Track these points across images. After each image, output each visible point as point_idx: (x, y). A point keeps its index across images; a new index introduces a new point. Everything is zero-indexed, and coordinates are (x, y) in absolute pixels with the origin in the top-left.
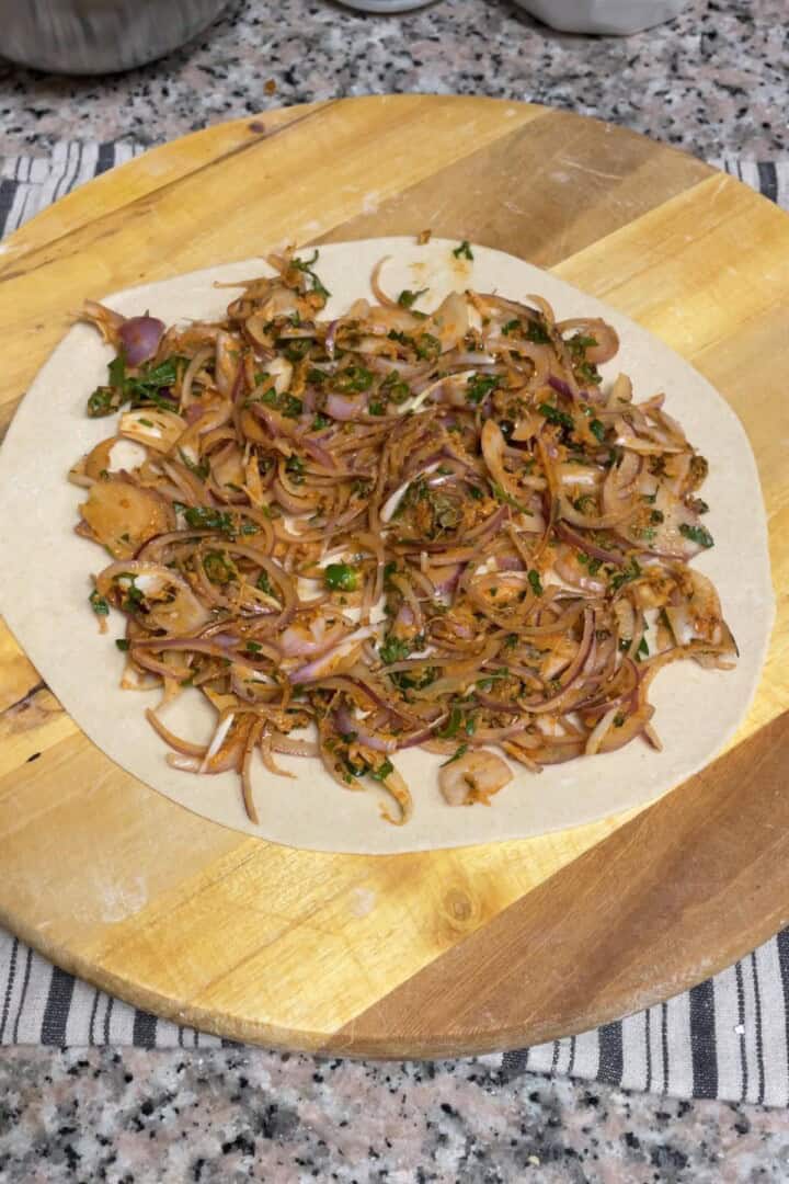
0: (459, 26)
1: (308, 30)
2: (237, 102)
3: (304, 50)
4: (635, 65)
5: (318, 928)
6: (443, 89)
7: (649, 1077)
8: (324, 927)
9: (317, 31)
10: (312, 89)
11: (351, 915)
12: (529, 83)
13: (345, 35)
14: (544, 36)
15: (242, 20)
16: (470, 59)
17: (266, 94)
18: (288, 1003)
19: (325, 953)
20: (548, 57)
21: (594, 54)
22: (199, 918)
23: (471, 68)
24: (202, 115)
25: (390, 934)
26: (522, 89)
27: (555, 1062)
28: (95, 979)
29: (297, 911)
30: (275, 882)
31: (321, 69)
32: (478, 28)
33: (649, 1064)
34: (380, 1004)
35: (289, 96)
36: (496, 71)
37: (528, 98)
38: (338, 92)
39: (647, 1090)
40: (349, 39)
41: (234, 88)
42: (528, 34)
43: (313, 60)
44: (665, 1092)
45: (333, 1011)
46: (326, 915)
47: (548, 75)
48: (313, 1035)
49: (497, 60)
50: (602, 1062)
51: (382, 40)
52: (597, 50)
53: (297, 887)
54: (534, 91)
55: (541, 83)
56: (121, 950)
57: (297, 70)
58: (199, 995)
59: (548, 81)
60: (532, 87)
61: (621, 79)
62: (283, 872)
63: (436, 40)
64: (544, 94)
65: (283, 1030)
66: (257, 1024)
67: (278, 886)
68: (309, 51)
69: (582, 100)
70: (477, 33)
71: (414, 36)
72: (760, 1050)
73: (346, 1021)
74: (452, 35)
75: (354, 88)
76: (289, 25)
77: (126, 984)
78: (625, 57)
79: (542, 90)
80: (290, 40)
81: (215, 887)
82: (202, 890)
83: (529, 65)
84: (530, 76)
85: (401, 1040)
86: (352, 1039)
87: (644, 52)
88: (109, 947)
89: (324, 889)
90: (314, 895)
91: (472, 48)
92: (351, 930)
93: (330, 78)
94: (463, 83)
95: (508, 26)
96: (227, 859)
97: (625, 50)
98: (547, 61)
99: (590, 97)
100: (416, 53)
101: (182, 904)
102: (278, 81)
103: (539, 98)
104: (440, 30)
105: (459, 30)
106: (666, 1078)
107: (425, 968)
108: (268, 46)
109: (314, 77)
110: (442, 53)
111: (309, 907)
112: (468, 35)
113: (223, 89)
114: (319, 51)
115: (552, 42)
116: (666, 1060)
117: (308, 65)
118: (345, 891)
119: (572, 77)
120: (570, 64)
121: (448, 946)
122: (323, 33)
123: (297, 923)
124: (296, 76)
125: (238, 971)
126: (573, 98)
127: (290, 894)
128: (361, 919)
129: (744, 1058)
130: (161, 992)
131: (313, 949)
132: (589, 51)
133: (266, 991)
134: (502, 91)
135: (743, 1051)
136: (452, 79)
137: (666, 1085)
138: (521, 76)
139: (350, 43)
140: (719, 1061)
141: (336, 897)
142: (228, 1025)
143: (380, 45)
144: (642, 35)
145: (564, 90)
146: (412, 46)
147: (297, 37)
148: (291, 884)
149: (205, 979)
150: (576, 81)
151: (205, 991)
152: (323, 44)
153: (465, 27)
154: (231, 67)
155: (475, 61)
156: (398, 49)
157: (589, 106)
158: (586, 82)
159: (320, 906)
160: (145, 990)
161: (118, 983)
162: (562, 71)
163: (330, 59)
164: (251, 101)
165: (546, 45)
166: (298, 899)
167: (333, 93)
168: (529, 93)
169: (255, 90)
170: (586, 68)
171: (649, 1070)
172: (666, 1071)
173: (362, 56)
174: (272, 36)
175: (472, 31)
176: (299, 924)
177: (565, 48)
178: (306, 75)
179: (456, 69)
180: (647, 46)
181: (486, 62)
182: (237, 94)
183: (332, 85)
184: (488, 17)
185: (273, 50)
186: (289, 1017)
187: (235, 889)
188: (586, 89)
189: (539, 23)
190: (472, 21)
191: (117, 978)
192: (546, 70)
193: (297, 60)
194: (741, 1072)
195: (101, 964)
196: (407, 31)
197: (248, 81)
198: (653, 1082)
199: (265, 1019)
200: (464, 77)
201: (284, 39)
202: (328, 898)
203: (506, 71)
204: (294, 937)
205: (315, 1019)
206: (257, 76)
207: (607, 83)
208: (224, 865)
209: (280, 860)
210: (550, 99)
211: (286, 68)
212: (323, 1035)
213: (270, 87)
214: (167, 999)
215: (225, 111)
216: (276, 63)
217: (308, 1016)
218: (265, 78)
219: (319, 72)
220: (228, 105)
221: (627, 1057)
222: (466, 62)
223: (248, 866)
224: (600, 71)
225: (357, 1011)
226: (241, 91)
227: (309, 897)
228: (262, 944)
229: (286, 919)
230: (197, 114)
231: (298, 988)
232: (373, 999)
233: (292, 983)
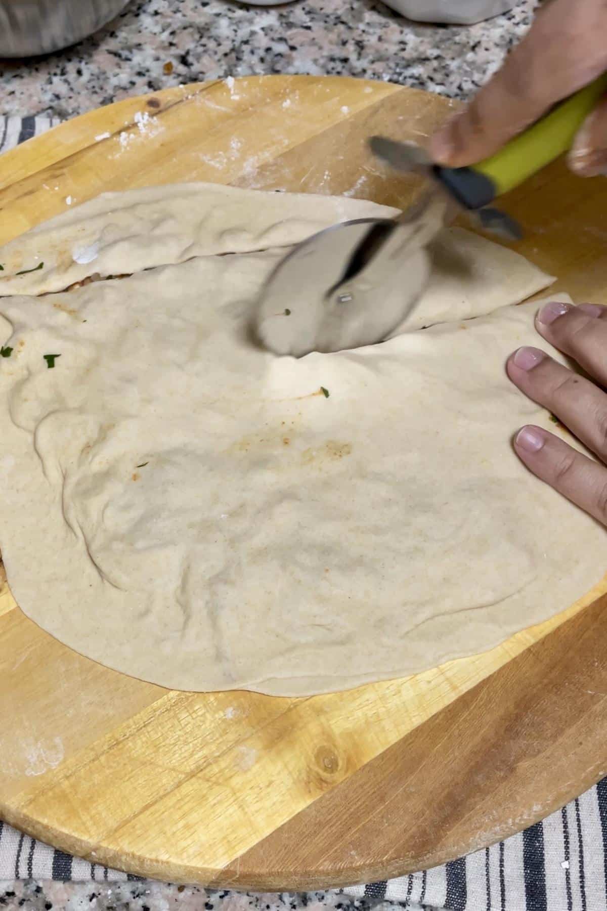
0: (328, 16)
1: (200, 20)
2: (140, 81)
3: (197, 36)
4: (477, 49)
5: (208, 780)
6: (315, 70)
7: (488, 905)
8: (214, 779)
9: (208, 21)
10: (204, 70)
11: (236, 768)
12: (387, 65)
13: (231, 24)
14: (400, 25)
15: (144, 12)
16: (337, 44)
17: (165, 74)
18: (183, 844)
19: (215, 801)
20: (403, 43)
21: (442, 41)
22: (108, 772)
23: (339, 52)
24: (110, 92)
25: (268, 786)
26: (381, 71)
27: (409, 892)
28: (20, 824)
29: (190, 766)
30: (173, 742)
31: (211, 52)
32: (344, 19)
33: (488, 894)
34: (261, 844)
35: (185, 76)
36: (360, 54)
37: (386, 77)
38: (226, 72)
40: (235, 27)
41: (137, 69)
42: (387, 23)
43: (204, 45)
45: (221, 851)
46: (215, 769)
47: (403, 58)
48: (205, 870)
49: (360, 45)
50: (449, 893)
51: (263, 29)
52: (444, 37)
53: (191, 745)
54: (391, 72)
55: (397, 65)
56: (42, 799)
57: (191, 53)
58: (108, 837)
59: (404, 63)
60: (390, 68)
61: (465, 61)
62: (179, 733)
63: (308, 28)
64: (400, 74)
65: (180, 866)
66: (157, 861)
67: (175, 744)
68: (201, 37)
69: (431, 79)
70: (343, 23)
71: (290, 25)
72: (582, 882)
73: (233, 858)
74: (322, 24)
75: (239, 69)
76: (184, 16)
77: (46, 827)
78: (468, 43)
79: (398, 70)
80: (185, 28)
81: (121, 746)
82: (110, 748)
84: (388, 59)
85: (279, 874)
86: (238, 873)
87: (484, 39)
88: (32, 796)
89: (214, 747)
90: (205, 752)
91: (339, 36)
92: (237, 781)
93: (219, 60)
94: (331, 65)
95: (370, 16)
96: (131, 721)
97: (468, 37)
98: (402, 46)
99: (438, 77)
100: (291, 39)
101: (93, 760)
102: (175, 63)
103: (395, 77)
104: (312, 19)
105: (328, 19)
107: (299, 814)
108: (166, 33)
109: (205, 60)
110: (314, 39)
111: (201, 763)
112: (335, 24)
113: (128, 70)
114: (210, 38)
115: (407, 30)
116: (503, 891)
117: (200, 49)
118: (230, 749)
119: (424, 60)
120: (421, 49)
121: (318, 795)
122: (214, 22)
123: (192, 775)
124: (190, 59)
125: (142, 816)
126: (425, 76)
127: (186, 751)
128: (245, 772)
129: (569, 888)
130: (75, 835)
131: (204, 797)
132: (437, 38)
133: (164, 833)
134: (364, 71)
135: (568, 883)
136: (322, 61)
138: (380, 58)
139: (235, 31)
140: (548, 891)
141: (223, 754)
142: (133, 863)
143: (261, 33)
144: (483, 24)
145: (418, 70)
146: (288, 34)
147: (191, 26)
148: (186, 743)
149: (112, 823)
150: (427, 63)
151: (113, 834)
152: (214, 32)
153: (332, 17)
154: (135, 51)
155: (341, 46)
156: (277, 36)
157: (438, 84)
158: (435, 63)
159: (210, 761)
160: (63, 833)
161: (38, 827)
162: (415, 55)
163: (219, 45)
164: (151, 79)
165: (402, 32)
166: (192, 755)
167: (222, 73)
168: (388, 73)
169: (156, 71)
170: (436, 52)
171: (489, 899)
172: (503, 900)
173: (246, 42)
174: (169, 25)
175: (339, 21)
176: (192, 777)
177: (417, 35)
178: (198, 58)
179: (325, 53)
180: (486, 32)
181: (351, 47)
182: (140, 74)
183: (221, 66)
184: (352, 9)
185: (172, 37)
186: (185, 855)
187: (138, 747)
188: (435, 70)
189: (395, 14)
190: (339, 12)
191: (38, 823)
192: (403, 54)
193: (191, 46)
194: (567, 902)
195: (25, 811)
196: (284, 20)
197: (149, 63)
198: (492, 909)
199: (164, 857)
200: (332, 59)
201: (178, 28)
202: (217, 754)
203: (368, 55)
204: (188, 788)
205: (207, 857)
206: (157, 59)
207: (453, 65)
208: (128, 727)
209: (176, 722)
210: (405, 78)
211: (183, 53)
212: (214, 870)
213: (168, 68)
214: (81, 841)
215: (130, 88)
216: (173, 48)
217: (200, 854)
218: (164, 60)
219: (210, 55)
220: (133, 83)
221: (470, 888)
222: (334, 47)
223: (149, 729)
224: (447, 55)
225: (241, 850)
226: (143, 71)
227: (200, 754)
228: (161, 793)
229: (181, 772)
230: (106, 91)
231: (192, 830)
232: (254, 841)
233: (187, 827)
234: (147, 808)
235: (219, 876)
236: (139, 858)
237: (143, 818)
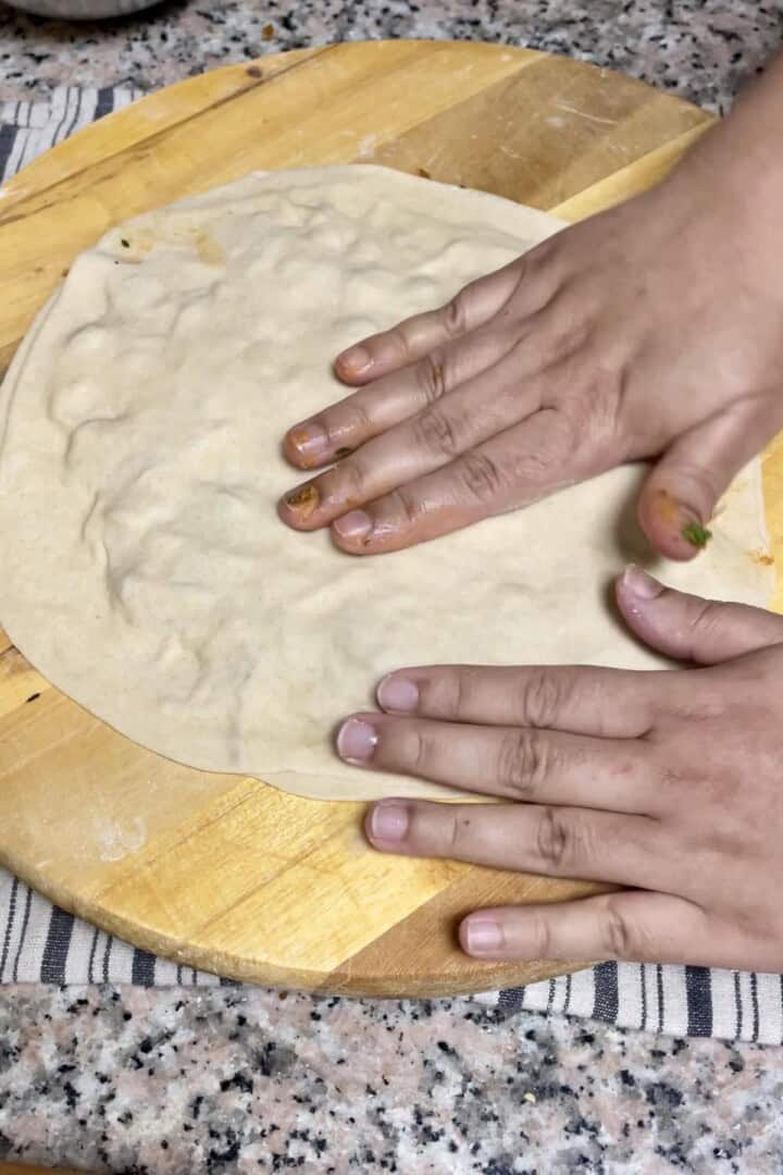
2: (235, 47)
4: (631, 10)
5: (314, 868)
6: (439, 34)
7: (644, 1015)
8: (320, 866)
10: (310, 34)
12: (525, 28)
16: (467, 4)
17: (264, 39)
18: (285, 942)
19: (323, 892)
20: (543, 2)
22: (197, 857)
23: (467, 14)
24: (200, 59)
25: (385, 874)
26: (518, 35)
27: (551, 1000)
28: (94, 918)
29: (293, 850)
30: (273, 822)
31: (318, 14)
33: (644, 1002)
34: (377, 943)
35: (288, 42)
36: (493, 16)
37: (524, 43)
38: (335, 36)
39: (642, 1028)
41: (232, 34)
43: (310, 7)
44: (660, 1030)
45: (330, 950)
46: (323, 854)
47: (544, 21)
48: (310, 973)
49: (494, 5)
50: (598, 1000)
53: (295, 826)
55: (537, 29)
56: (120, 889)
57: (295, 14)
58: (198, 933)
59: (545, 26)
60: (528, 32)
61: (617, 24)
62: (283, 812)
64: (540, 39)
65: (281, 968)
66: (254, 962)
67: (276, 825)
69: (577, 45)
72: (754, 988)
73: (343, 960)
75: (351, 33)
77: (124, 922)
78: (619, 3)
79: (538, 34)
81: (213, 826)
82: (200, 829)
83: (525, 10)
84: (525, 22)
85: (397, 978)
86: (350, 976)
88: (108, 886)
89: (321, 829)
90: (311, 834)
92: (348, 869)
93: (327, 23)
94: (460, 28)
96: (225, 798)
98: (542, 8)
99: (585, 43)
101: (180, 844)
102: (276, 26)
103: (535, 43)
106: (661, 1016)
107: (421, 908)
109: (312, 22)
111: (306, 847)
113: (221, 34)
116: (661, 998)
117: (306, 10)
118: (341, 830)
119: (568, 23)
120: (566, 9)
121: (443, 885)
123: (296, 861)
124: (294, 21)
125: (236, 910)
126: (569, 42)
127: (288, 833)
128: (358, 857)
129: (738, 996)
130: (159, 931)
131: (310, 888)
133: (263, 930)
134: (498, 36)
135: (738, 990)
136: (448, 24)
137: (661, 1023)
138: (517, 20)
140: (714, 999)
141: (333, 836)
142: (226, 964)
145: (560, 35)
148: (289, 823)
149: (202, 918)
150: (572, 26)
151: (203, 930)
154: (229, 12)
155: (471, 7)
157: (585, 51)
158: (581, 27)
159: (318, 845)
160: (142, 929)
161: (117, 922)
162: (558, 16)
163: (328, 4)
164: (249, 46)
166: (296, 837)
167: (331, 38)
168: (526, 38)
169: (254, 36)
170: (581, 14)
171: (644, 1008)
172: (661, 1009)
173: (359, 2)
176: (296, 863)
178: (304, 20)
179: (452, 14)
181: (483, 8)
182: (235, 39)
183: (330, 30)
186: (287, 955)
187: (232, 829)
188: (581, 35)
191: (115, 917)
192: (544, 15)
193: (294, 6)
194: (736, 1010)
195: (100, 903)
197: (246, 26)
198: (648, 1020)
199: (262, 957)
200: (461, 22)
202: (325, 837)
203: (503, 16)
204: (291, 876)
205: (313, 958)
206: (255, 21)
207: (603, 28)
208: (222, 804)
210: (546, 44)
211: (284, 13)
212: (321, 973)
213: (268, 32)
214: (165, 938)
215: (223, 56)
216: (274, 8)
217: (307, 955)
218: (262, 23)
219: (317, 18)
220: (226, 50)
221: (622, 995)
222: (462, 7)
223: (246, 806)
224: (595, 16)
225: (353, 950)
226: (239, 35)
227: (306, 836)
228: (260, 882)
229: (284, 858)
230: (195, 58)
231: (295, 927)
232: (368, 939)
233: (289, 922)
234: (242, 900)
235: (327, 981)
236: (234, 958)
237: (239, 912)
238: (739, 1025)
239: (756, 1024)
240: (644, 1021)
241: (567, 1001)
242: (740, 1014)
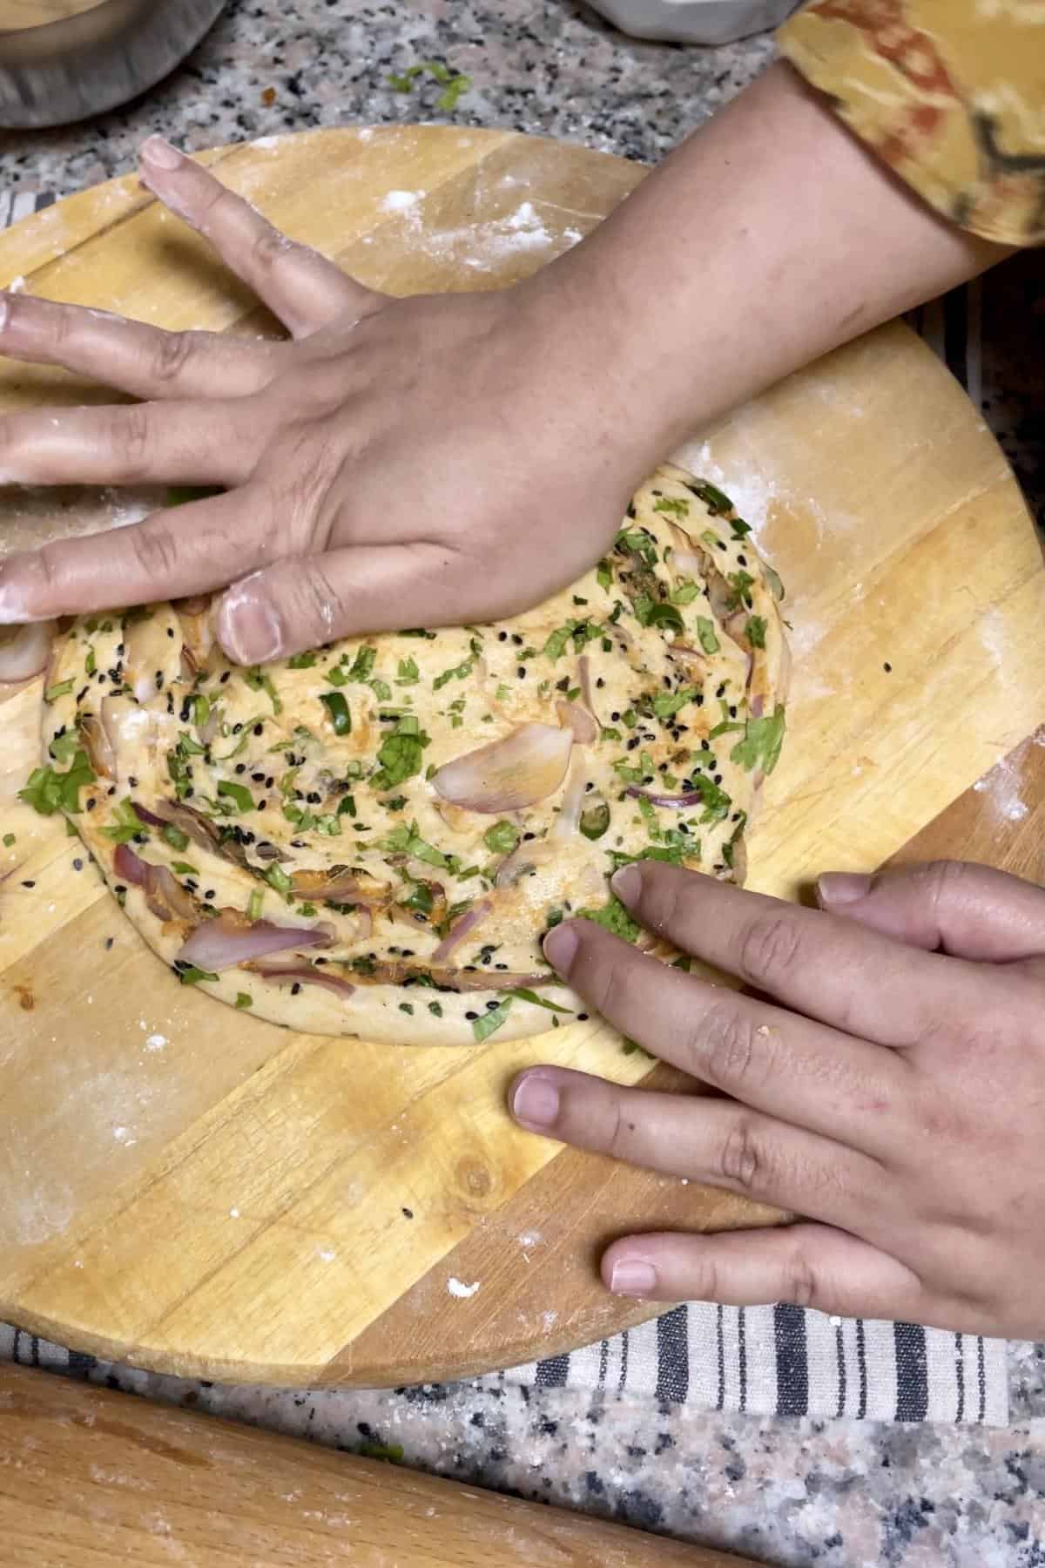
0: (509, 26)
1: (322, 26)
2: (227, 115)
3: (315, 50)
4: (723, 82)
5: (296, 1227)
6: (483, 108)
7: (721, 1390)
8: (304, 1225)
9: (334, 26)
10: (321, 101)
11: (339, 1204)
12: (590, 103)
13: (367, 33)
14: (614, 43)
15: (242, 10)
16: (518, 69)
17: (264, 106)
18: (265, 1330)
19: (308, 1260)
20: (617, 70)
21: (674, 69)
22: (143, 1228)
23: (519, 81)
24: (181, 129)
25: (388, 1226)
26: (579, 111)
27: (602, 1376)
28: (14, 1319)
29: (268, 1207)
30: (238, 1171)
31: (333, 75)
32: (533, 31)
33: (721, 1373)
34: (383, 1319)
35: (292, 110)
36: (551, 85)
37: (587, 122)
38: (352, 105)
39: (720, 1407)
40: (372, 38)
41: (224, 97)
42: (594, 39)
43: (324, 64)
44: (742, 1409)
45: (323, 1335)
46: (306, 1208)
47: (615, 94)
48: (300, 1369)
49: (552, 70)
50: (662, 1375)
51: (412, 42)
52: (678, 63)
53: (267, 1174)
54: (594, 113)
55: (605, 103)
56: (46, 1281)
57: (304, 75)
58: (151, 1330)
59: (614, 100)
60: (594, 108)
61: (704, 100)
62: (249, 1156)
63: (480, 43)
64: (607, 117)
65: (262, 1366)
66: (227, 1362)
67: (242, 1175)
68: (321, 52)
69: (653, 126)
70: (530, 36)
71: (453, 38)
72: (861, 1345)
73: (342, 1346)
74: (501, 38)
75: (372, 102)
76: (300, 18)
77: (54, 1324)
78: (712, 73)
79: (605, 111)
80: (299, 37)
81: (160, 1186)
82: (145, 1191)
83: (591, 79)
84: (591, 94)
85: (413, 1363)
86: (351, 1368)
87: (736, 68)
88: (31, 1277)
89: (301, 1174)
90: (289, 1182)
91: (523, 55)
92: (338, 1225)
93: (344, 87)
94: (509, 99)
95: (572, 28)
96: (173, 1145)
97: (713, 63)
98: (614, 75)
99: (663, 123)
100: (452, 59)
101: (120, 1212)
102: (279, 89)
103: (600, 121)
104: (486, 30)
105: (509, 31)
106: (743, 1391)
107: (437, 1265)
108: (271, 44)
109: (325, 86)
110: (486, 60)
111: (283, 1200)
112: (519, 38)
113: (210, 98)
114: (333, 52)
115: (623, 51)
116: (743, 1365)
117: (318, 70)
118: (327, 1174)
119: (644, 97)
120: (642, 79)
121: (463, 1234)
122: (341, 29)
123: (271, 1221)
124: (303, 84)
125: (199, 1294)
126: (643, 122)
127: (260, 1184)
128: (352, 1208)
129: (841, 1357)
130: (101, 1332)
131: (292, 1255)
132: (667, 64)
133: (236, 1317)
134: (555, 111)
135: (840, 1348)
136: (494, 93)
137: (743, 1399)
138: (579, 92)
139: (372, 44)
140: (809, 1364)
141: (317, 1182)
142: (190, 1367)
143: (410, 48)
144: (736, 46)
145: (634, 112)
146: (448, 51)
147: (308, 34)
148: (260, 1172)
149: (155, 1310)
150: (650, 101)
151: (156, 1327)
152: (341, 45)
153: (516, 28)
154: (223, 69)
155: (525, 73)
156: (431, 53)
157: (661, 134)
158: (660, 103)
159: (297, 1196)
160: (78, 1333)
161: (45, 1325)
162: (631, 88)
163: (347, 64)
164: (242, 113)
165: (615, 54)
166: (268, 1190)
167: (346, 107)
168: (588, 115)
169: (251, 100)
170: (662, 86)
171: (722, 1381)
172: (743, 1381)
173: (386, 61)
174: (277, 31)
175: (526, 33)
176: (273, 1223)
177: (638, 59)
178: (314, 83)
179: (501, 82)
180: (739, 58)
181: (539, 74)
182: (227, 104)
183: (347, 95)
184: (546, 16)
185: (278, 49)
186: (268, 1348)
187: (187, 1185)
188: (659, 112)
189: (608, 26)
190: (527, 21)
191: (43, 1319)
192: (617, 87)
193: (305, 64)
194: (839, 1377)
195: (21, 1303)
196: (444, 30)
197: (242, 88)
198: (726, 1397)
199: (236, 1355)
200: (510, 91)
201: (290, 36)
202: (306, 1185)
203: (562, 86)
204: (267, 1242)
205: (302, 1348)
206: (255, 82)
207: (687, 105)
208: (170, 1155)
209: (243, 1139)
210: (614, 123)
211: (291, 73)
212: (313, 1367)
213: (269, 97)
214: (110, 1341)
215: (211, 124)
216: (279, 66)
217: (293, 1345)
218: (263, 85)
219: (332, 80)
220: (215, 118)
221: (694, 1364)
222: (514, 73)
223: (201, 1154)
224: (679, 90)
225: (353, 1333)
226: (232, 99)
227: (283, 1186)
228: (227, 1254)
229: (254, 1219)
230: (175, 128)
231: (277, 1307)
232: (373, 1314)
233: (269, 1303)
234: (206, 1279)
235: (323, 1375)
236: (200, 1359)
237: (201, 1297)
238: (842, 1398)
239: (863, 1395)
240: (721, 1398)
241: (623, 1377)
242: (843, 1382)
